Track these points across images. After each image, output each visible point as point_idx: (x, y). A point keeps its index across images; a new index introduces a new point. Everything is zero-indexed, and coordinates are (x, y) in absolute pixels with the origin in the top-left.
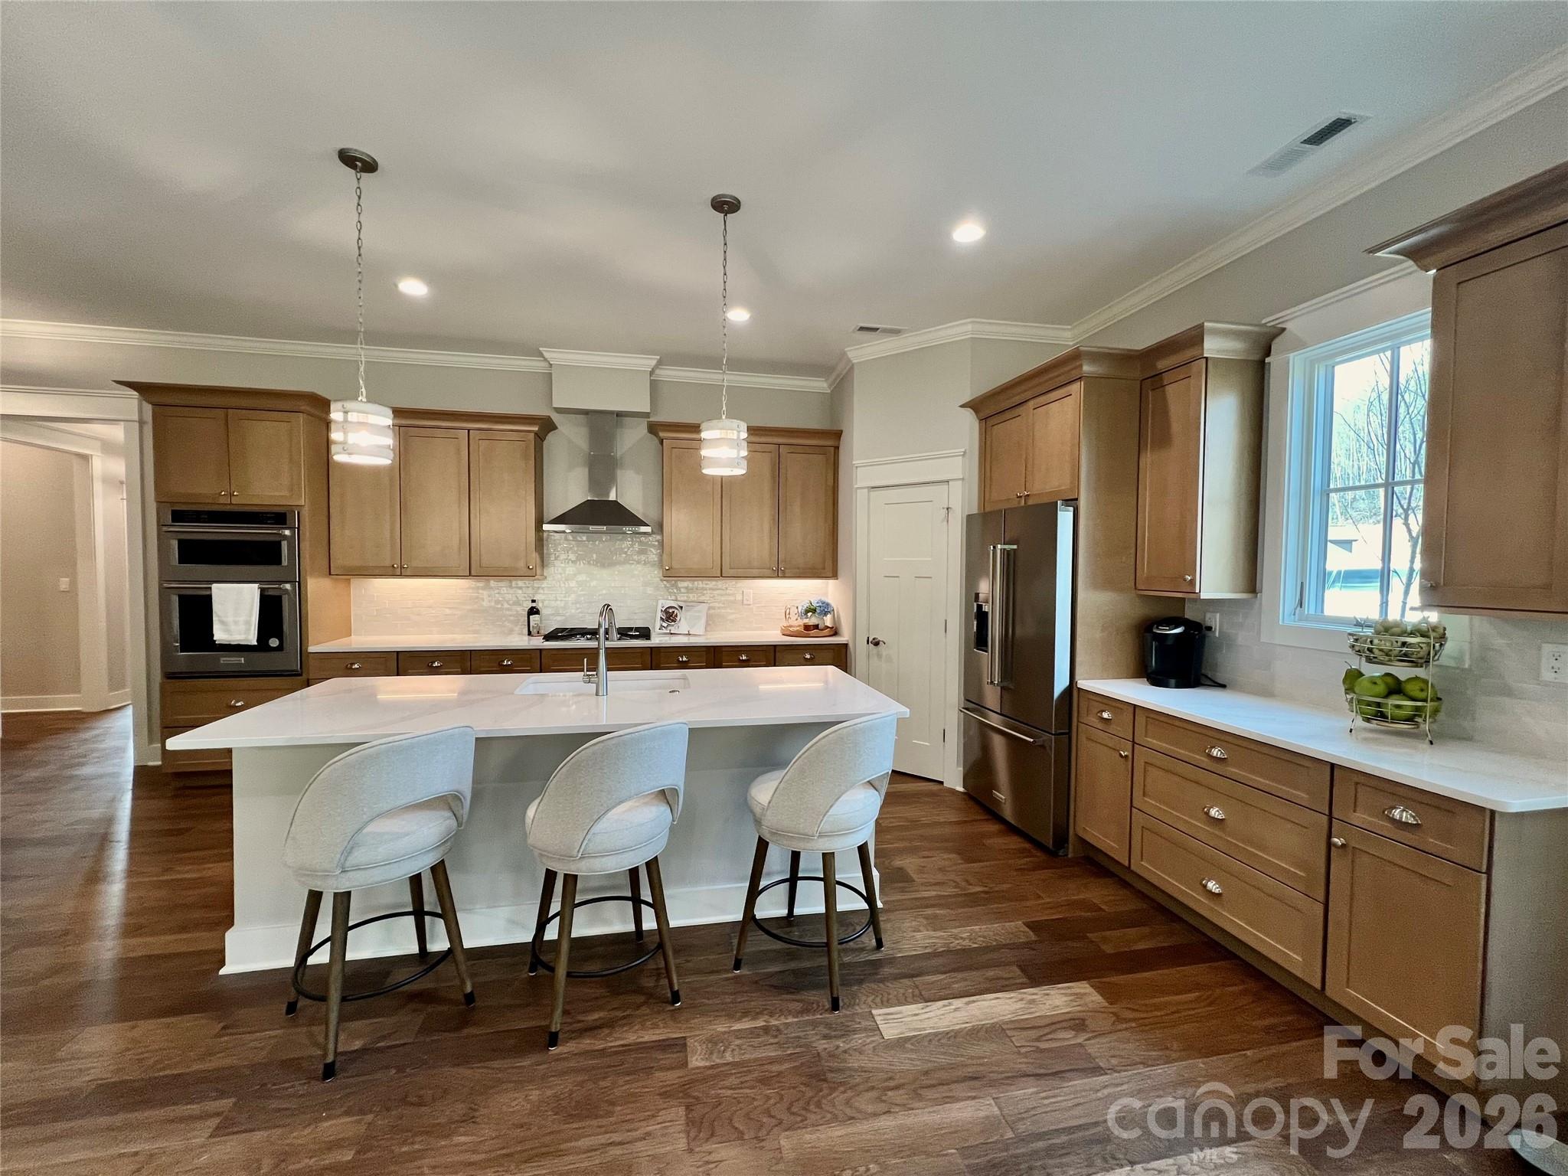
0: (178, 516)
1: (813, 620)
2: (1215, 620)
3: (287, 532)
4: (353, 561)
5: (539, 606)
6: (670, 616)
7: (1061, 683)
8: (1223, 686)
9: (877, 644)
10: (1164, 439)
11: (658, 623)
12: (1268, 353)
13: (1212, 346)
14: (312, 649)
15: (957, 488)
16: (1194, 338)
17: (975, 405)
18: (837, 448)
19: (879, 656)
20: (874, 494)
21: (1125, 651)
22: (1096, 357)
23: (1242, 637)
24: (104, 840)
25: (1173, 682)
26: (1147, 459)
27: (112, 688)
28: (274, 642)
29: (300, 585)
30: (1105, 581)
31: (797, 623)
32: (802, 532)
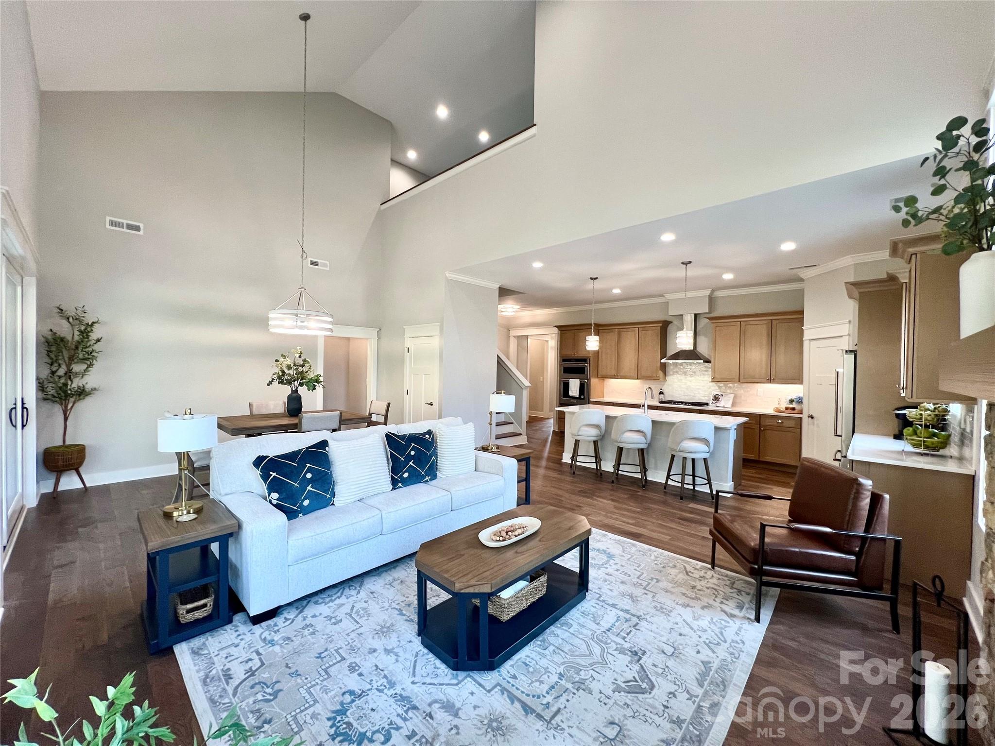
0: (564, 360)
3: (586, 365)
4: (604, 373)
5: (664, 392)
6: (716, 398)
9: (812, 417)
11: (711, 401)
14: (591, 400)
19: (813, 424)
20: (812, 342)
24: (546, 441)
27: (550, 412)
28: (582, 397)
29: (589, 380)
31: (784, 405)
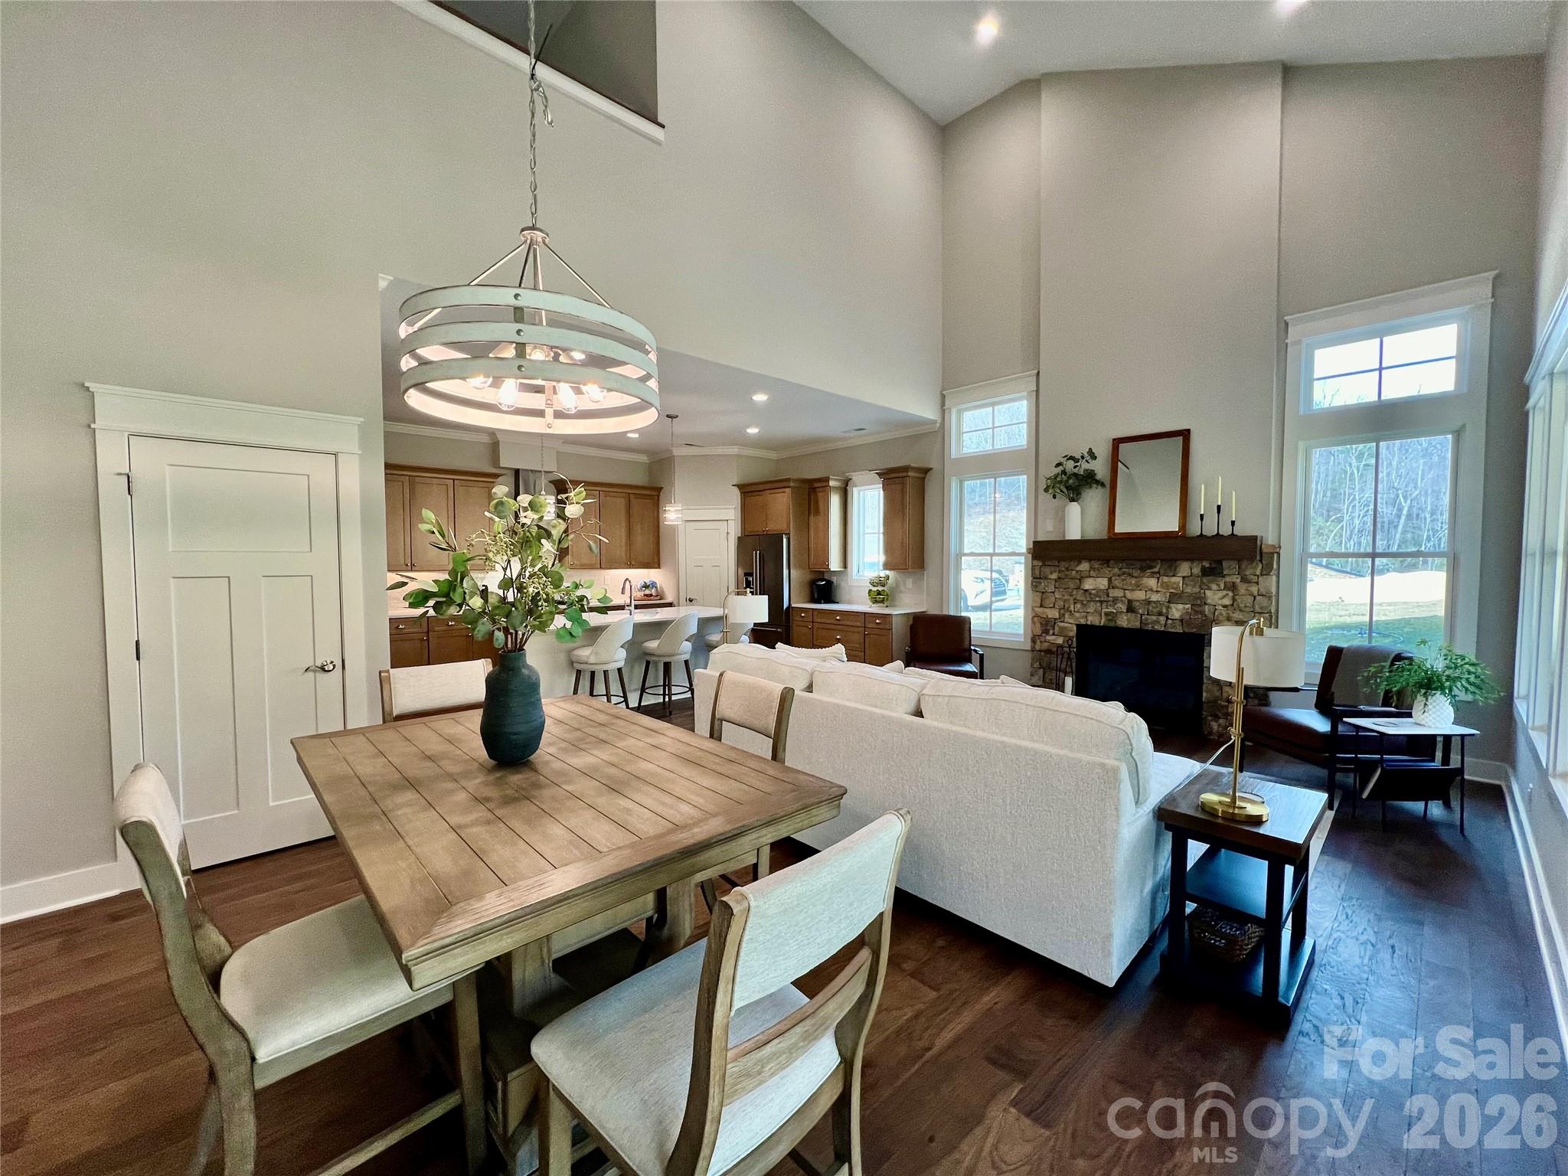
1: (647, 592)
2: (834, 579)
7: (785, 606)
8: (837, 603)
9: (691, 601)
10: (817, 512)
12: (847, 486)
13: (832, 483)
15: (732, 524)
16: (827, 480)
17: (740, 487)
18: (658, 496)
20: (688, 524)
21: (806, 592)
22: (795, 481)
23: (843, 584)
25: (823, 601)
26: (812, 518)
30: (800, 567)
32: (641, 540)
